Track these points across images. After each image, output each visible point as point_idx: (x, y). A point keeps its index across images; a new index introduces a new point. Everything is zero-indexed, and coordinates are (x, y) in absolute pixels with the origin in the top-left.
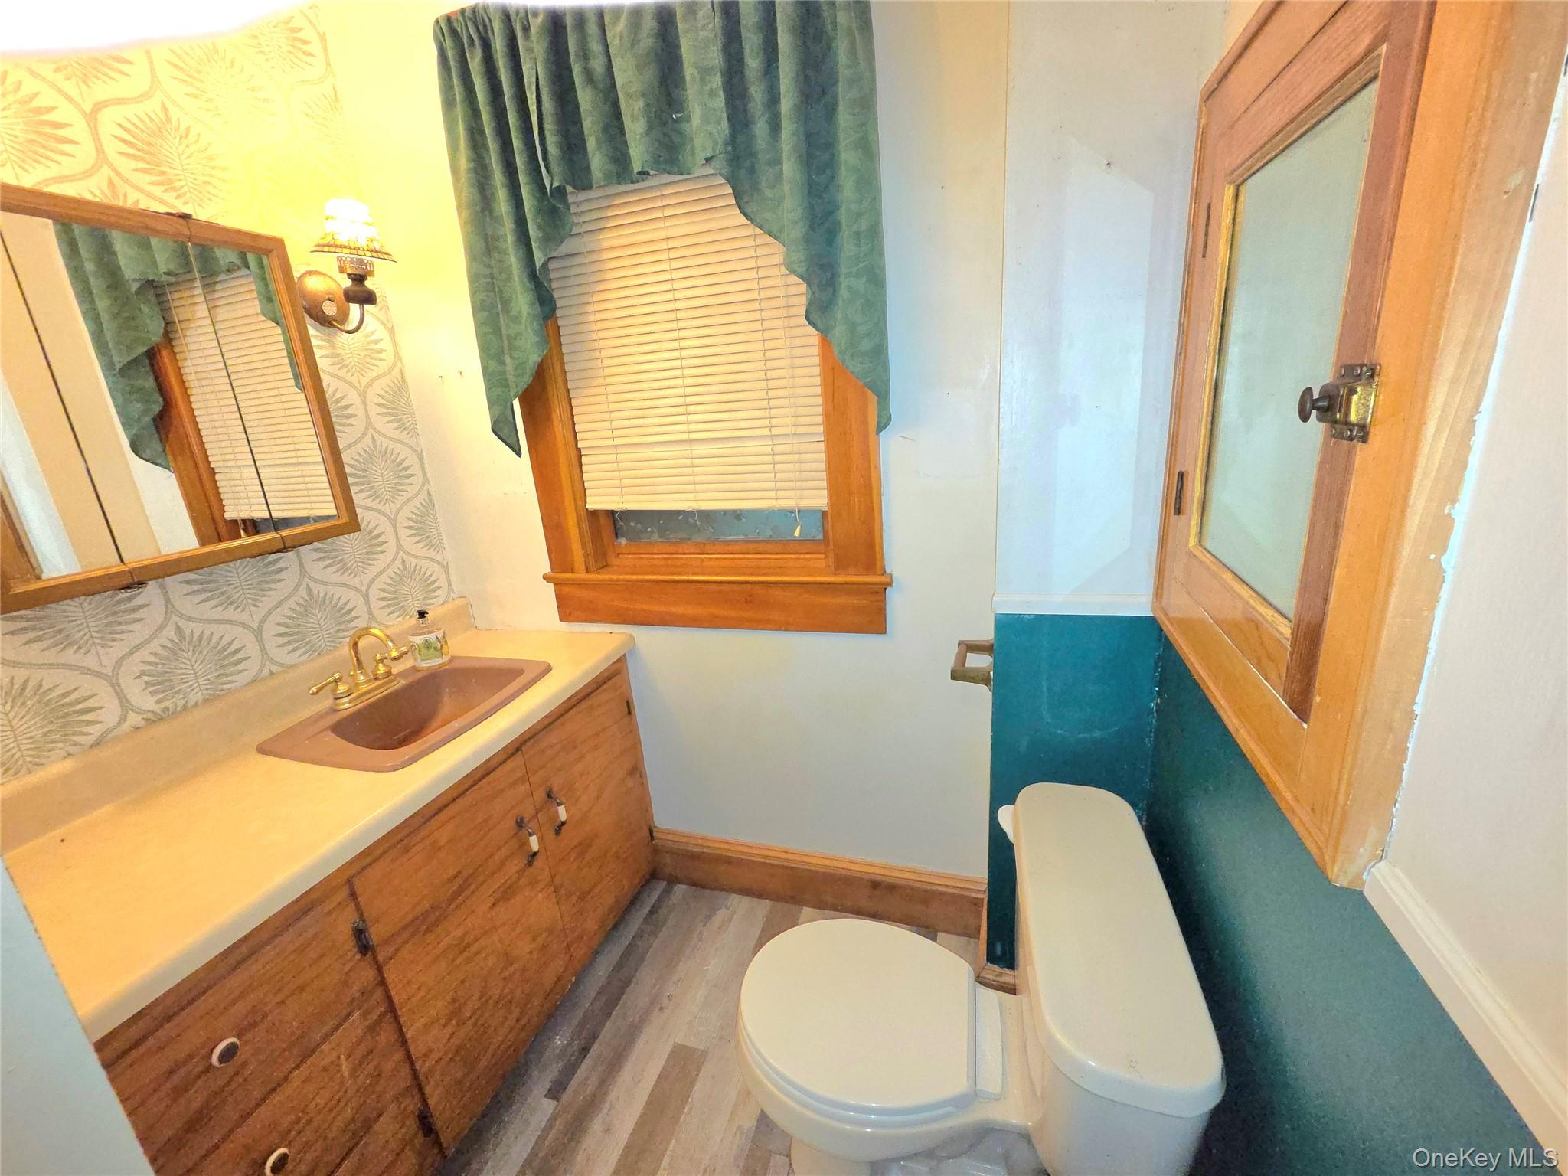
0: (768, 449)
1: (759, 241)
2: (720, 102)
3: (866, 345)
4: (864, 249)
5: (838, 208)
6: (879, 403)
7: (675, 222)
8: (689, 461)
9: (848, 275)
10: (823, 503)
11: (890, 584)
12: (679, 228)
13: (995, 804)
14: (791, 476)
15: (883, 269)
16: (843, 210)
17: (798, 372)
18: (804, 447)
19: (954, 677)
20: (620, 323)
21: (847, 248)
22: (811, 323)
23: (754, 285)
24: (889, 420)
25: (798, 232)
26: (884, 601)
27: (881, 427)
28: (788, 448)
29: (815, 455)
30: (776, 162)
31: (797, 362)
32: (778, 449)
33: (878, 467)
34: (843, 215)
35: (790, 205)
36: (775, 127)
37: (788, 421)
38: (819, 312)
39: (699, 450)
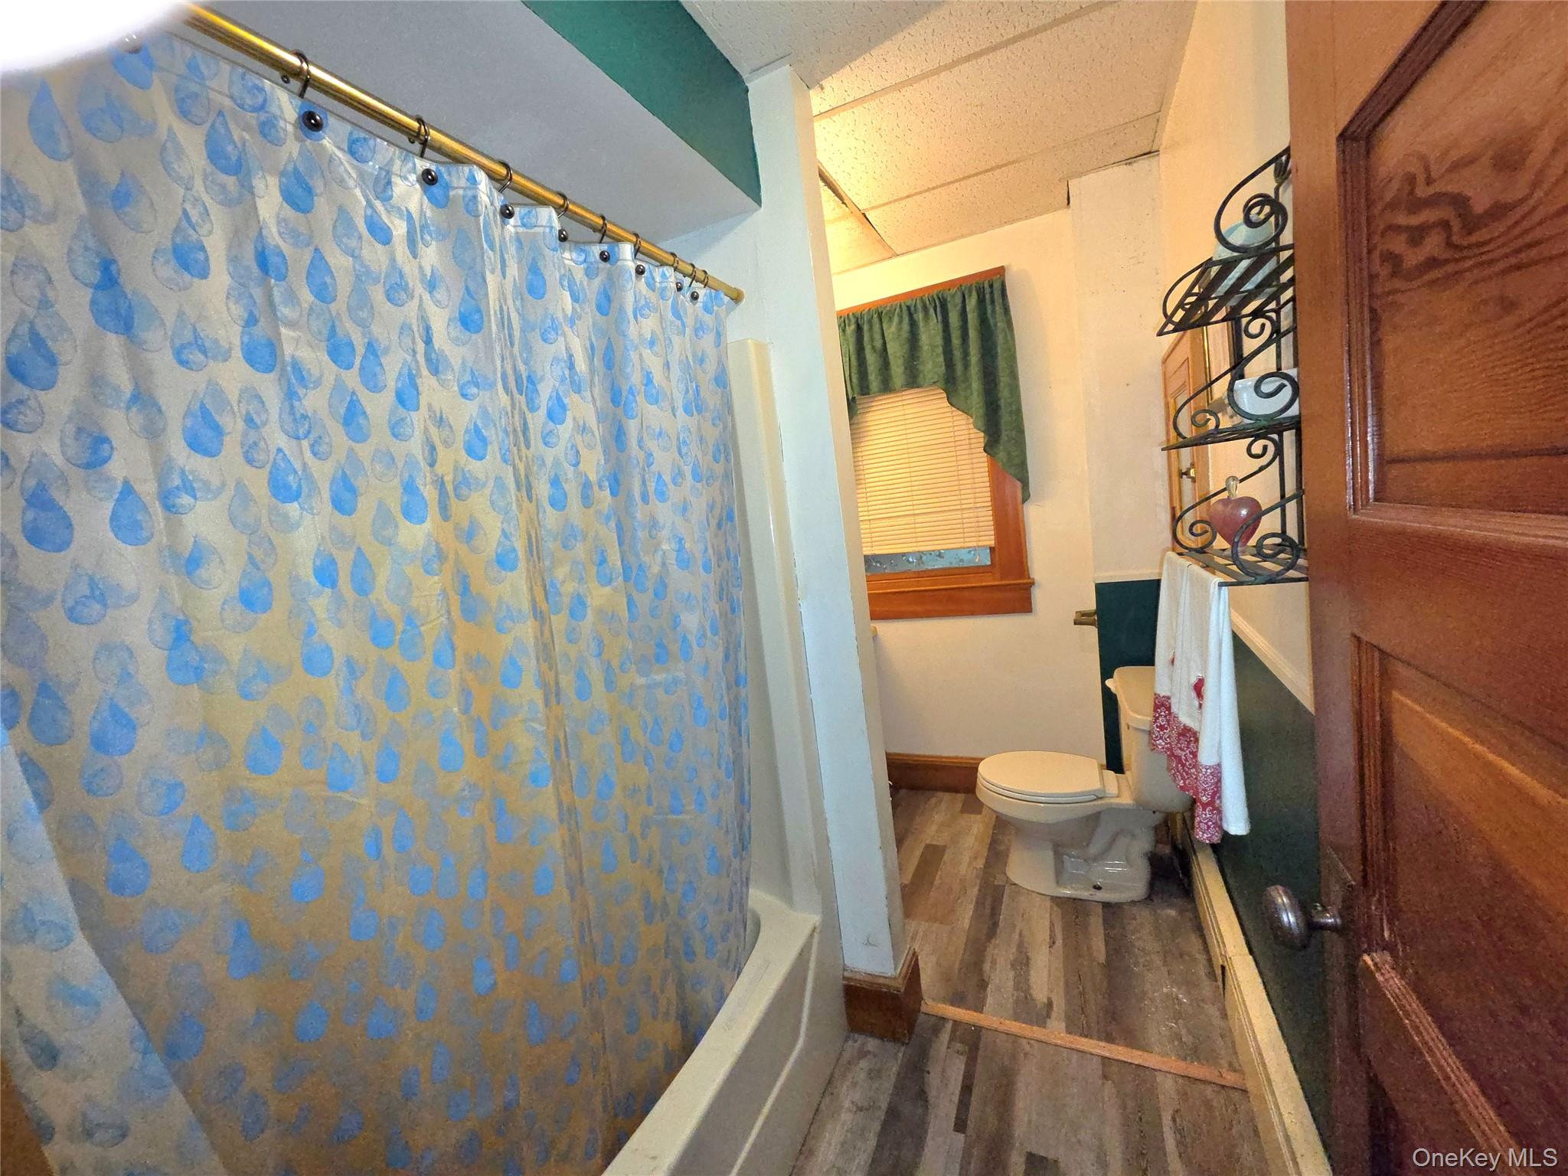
0: (960, 516)
1: (954, 414)
2: (941, 359)
3: (1017, 461)
4: (1014, 418)
5: (999, 400)
6: (1023, 488)
7: (908, 407)
8: (913, 526)
9: (1006, 430)
10: (992, 543)
11: (1033, 583)
12: (909, 410)
13: (1103, 679)
14: (973, 529)
15: (1023, 426)
16: (1002, 401)
17: (976, 476)
18: (980, 514)
19: (1075, 624)
20: (872, 457)
21: (1005, 418)
22: (985, 451)
23: (952, 434)
24: (1029, 496)
25: (981, 412)
26: (1030, 594)
27: (1025, 500)
28: (972, 515)
29: (987, 517)
30: (967, 379)
31: (975, 471)
32: (964, 516)
33: (1023, 521)
34: (1002, 403)
35: (976, 399)
36: (966, 366)
37: (971, 501)
38: (990, 447)
39: (919, 519)
